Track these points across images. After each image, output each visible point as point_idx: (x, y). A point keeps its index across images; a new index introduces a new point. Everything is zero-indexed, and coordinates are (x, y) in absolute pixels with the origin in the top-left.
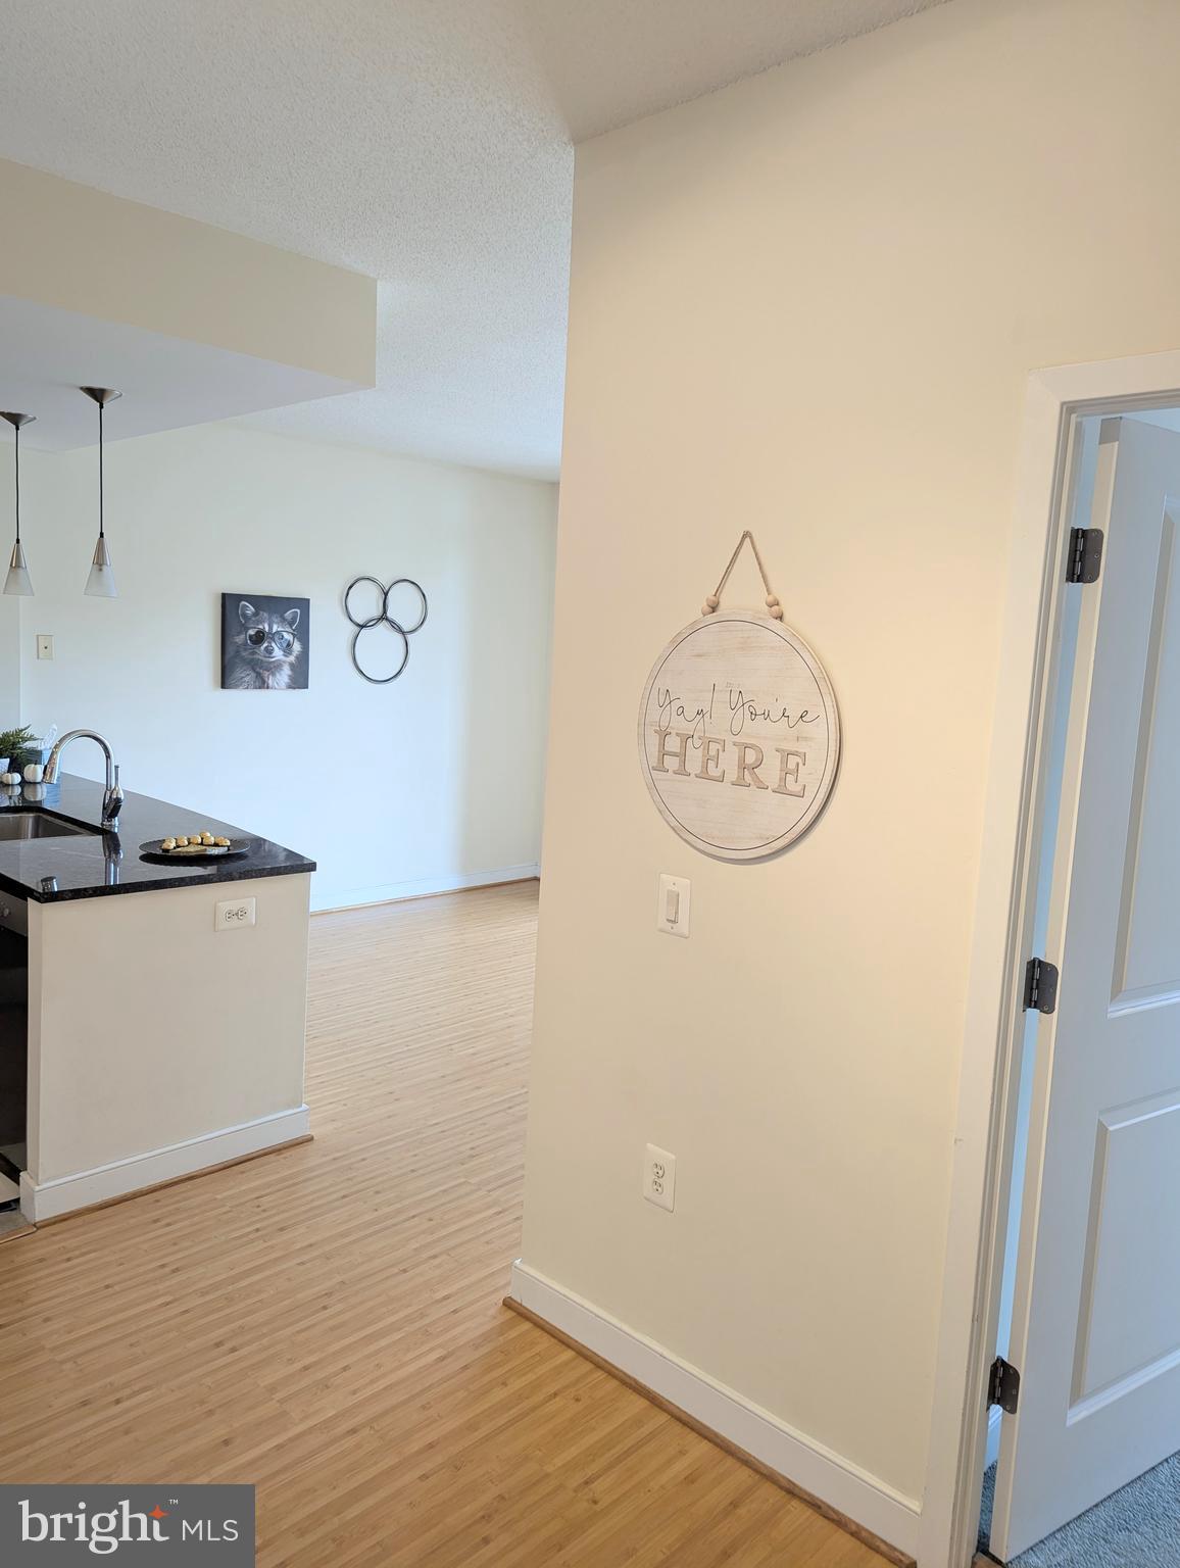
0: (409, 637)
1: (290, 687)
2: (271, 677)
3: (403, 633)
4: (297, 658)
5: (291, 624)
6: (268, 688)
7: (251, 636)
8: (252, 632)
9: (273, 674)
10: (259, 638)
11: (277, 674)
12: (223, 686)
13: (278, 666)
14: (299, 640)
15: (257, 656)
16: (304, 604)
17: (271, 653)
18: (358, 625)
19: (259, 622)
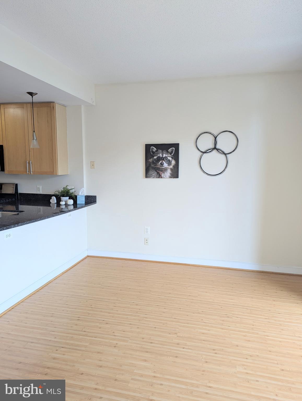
0: (228, 155)
1: (170, 177)
2: (163, 174)
3: (225, 154)
4: (174, 166)
5: (171, 154)
6: (162, 178)
7: (155, 159)
8: (155, 157)
9: (164, 173)
10: (159, 159)
11: (165, 173)
12: (147, 177)
13: (166, 170)
14: (175, 159)
15: (157, 166)
16: (176, 146)
17: (163, 165)
18: (202, 152)
19: (158, 154)
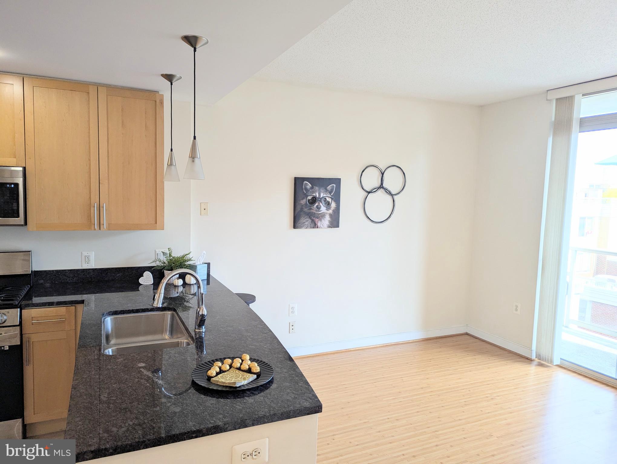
0: (395, 197)
1: (329, 227)
2: (319, 221)
3: (392, 195)
4: (333, 211)
5: (330, 193)
6: (317, 228)
7: (309, 200)
8: (310, 198)
9: (321, 220)
10: (314, 200)
11: (323, 220)
12: (295, 227)
13: (323, 216)
14: (335, 201)
15: (312, 211)
16: (337, 181)
17: (319, 209)
18: (367, 192)
19: (313, 192)
